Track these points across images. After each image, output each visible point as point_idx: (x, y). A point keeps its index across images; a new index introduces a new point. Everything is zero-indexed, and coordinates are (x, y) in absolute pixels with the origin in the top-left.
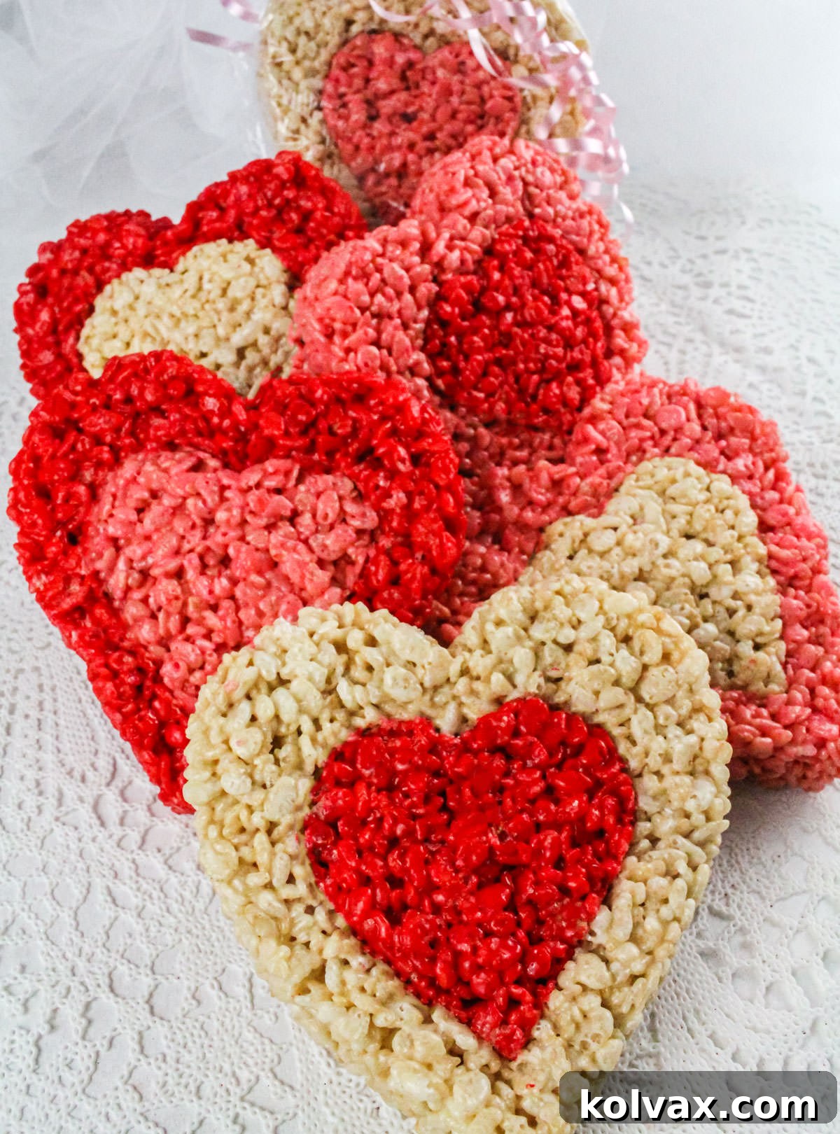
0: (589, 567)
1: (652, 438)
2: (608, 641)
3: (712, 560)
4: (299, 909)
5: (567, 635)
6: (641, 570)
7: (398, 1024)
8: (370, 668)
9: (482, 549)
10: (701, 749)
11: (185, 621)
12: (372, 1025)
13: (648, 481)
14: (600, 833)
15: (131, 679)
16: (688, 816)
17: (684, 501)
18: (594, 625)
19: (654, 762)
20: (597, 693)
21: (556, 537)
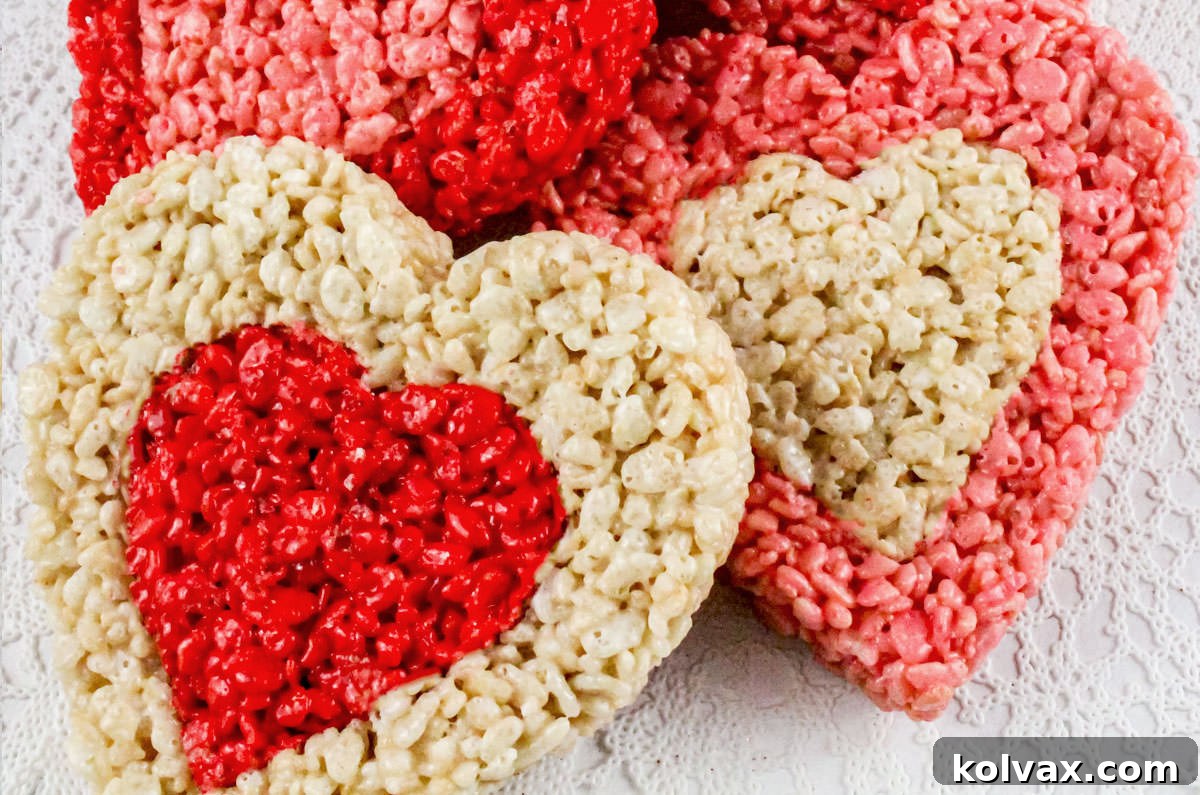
0: (768, 244)
1: (993, 98)
2: (625, 373)
3: (937, 322)
4: (91, 491)
5: (578, 339)
6: (830, 284)
7: (112, 678)
8: (315, 253)
9: (658, 143)
10: (652, 581)
11: (200, 73)
12: (83, 662)
13: (938, 162)
14: (455, 606)
15: (110, 116)
16: (581, 652)
17: (965, 216)
18: (618, 344)
19: (582, 562)
20: (569, 434)
21: (759, 177)
